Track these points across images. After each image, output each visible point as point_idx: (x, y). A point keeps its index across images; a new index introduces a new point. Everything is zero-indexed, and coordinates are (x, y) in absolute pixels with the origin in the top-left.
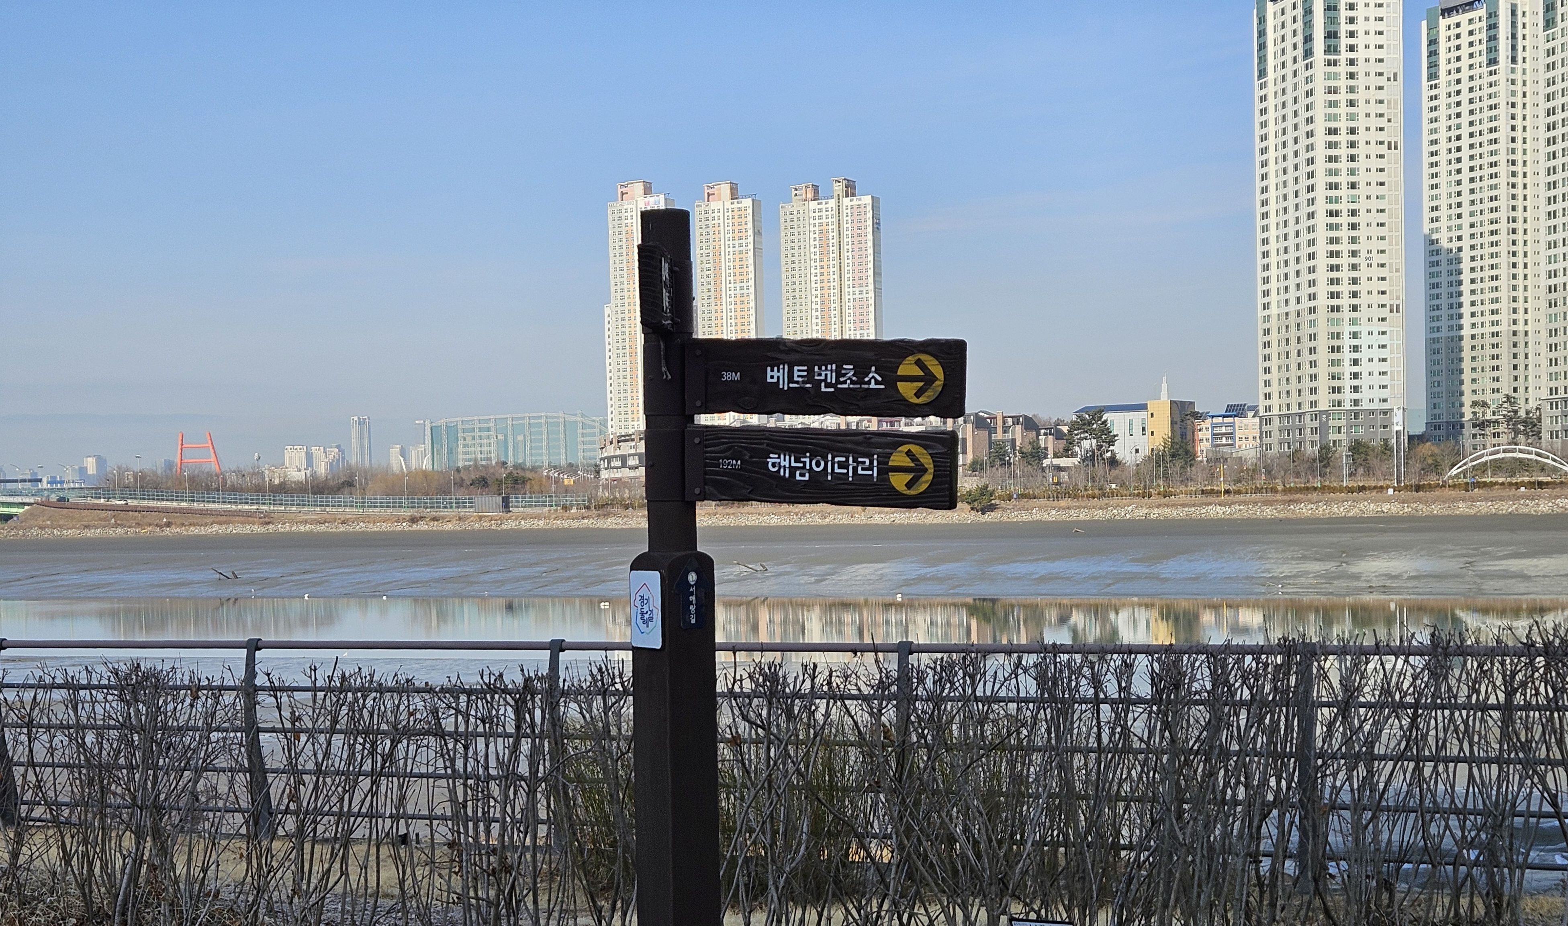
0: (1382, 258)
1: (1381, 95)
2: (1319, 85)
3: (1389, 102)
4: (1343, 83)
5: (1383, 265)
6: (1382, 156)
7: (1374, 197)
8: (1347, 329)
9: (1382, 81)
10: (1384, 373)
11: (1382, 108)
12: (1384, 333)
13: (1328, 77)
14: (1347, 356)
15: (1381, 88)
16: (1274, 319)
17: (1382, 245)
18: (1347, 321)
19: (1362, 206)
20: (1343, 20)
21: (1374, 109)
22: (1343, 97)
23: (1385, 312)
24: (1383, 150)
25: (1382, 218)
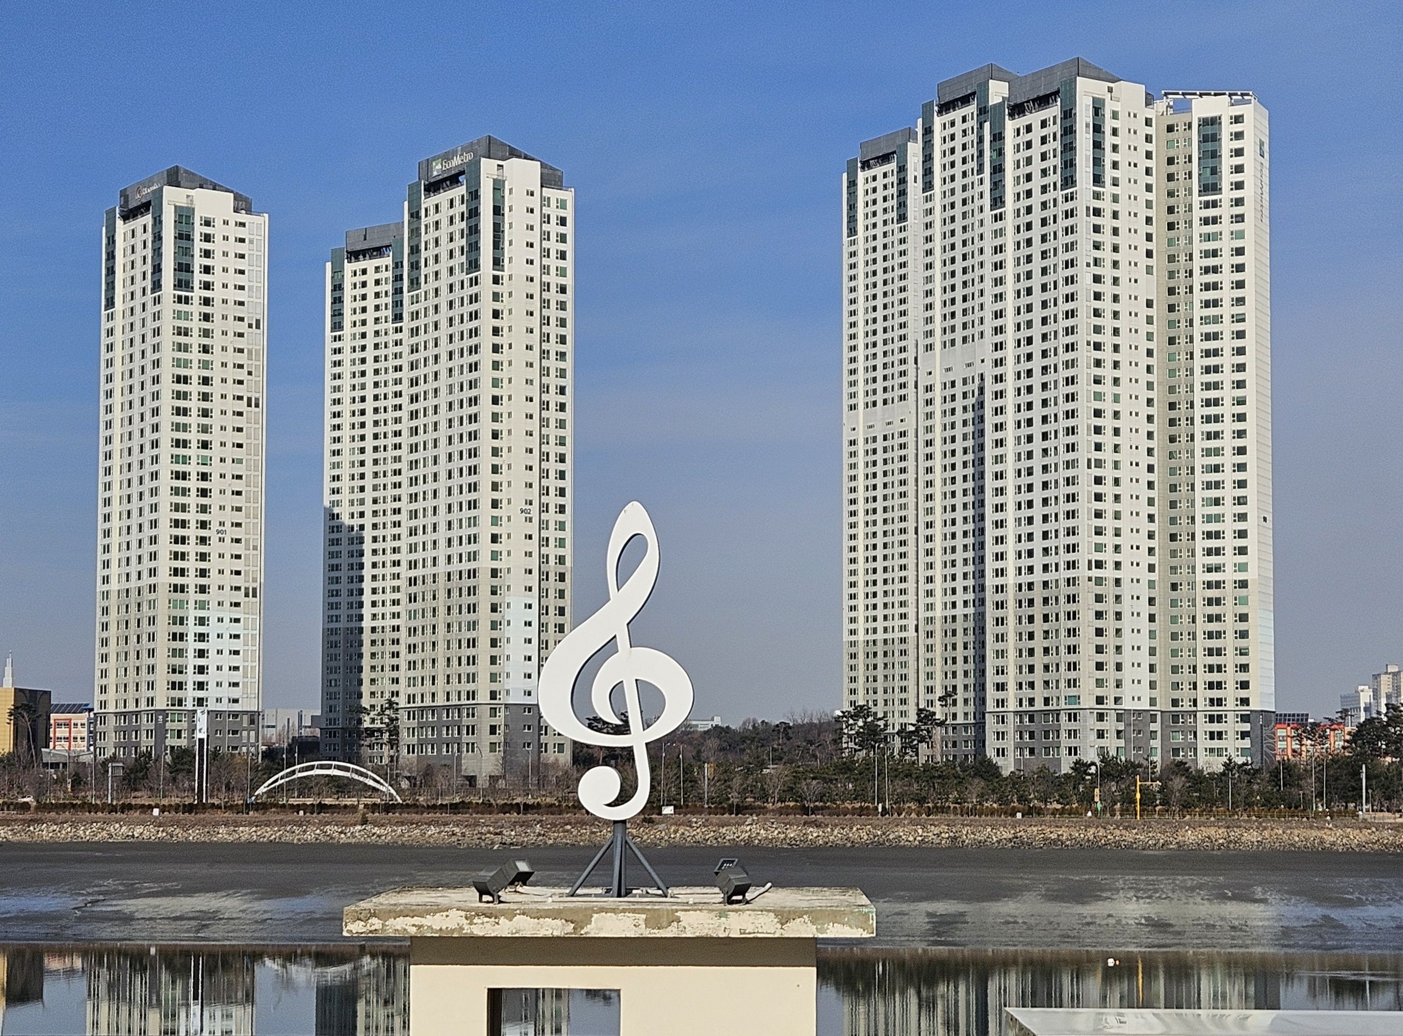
0: (237, 533)
1: (240, 343)
2: (168, 324)
3: (250, 352)
4: (195, 324)
5: (238, 541)
6: (240, 414)
7: (229, 461)
8: (192, 613)
9: (242, 327)
10: (236, 668)
11: (241, 359)
12: (237, 620)
13: (179, 315)
14: (192, 645)
15: (241, 335)
16: (113, 596)
17: (238, 517)
18: (191, 604)
19: (215, 469)
20: (197, 253)
21: (232, 358)
22: (195, 340)
23: (239, 597)
24: (242, 406)
25: (238, 485)
